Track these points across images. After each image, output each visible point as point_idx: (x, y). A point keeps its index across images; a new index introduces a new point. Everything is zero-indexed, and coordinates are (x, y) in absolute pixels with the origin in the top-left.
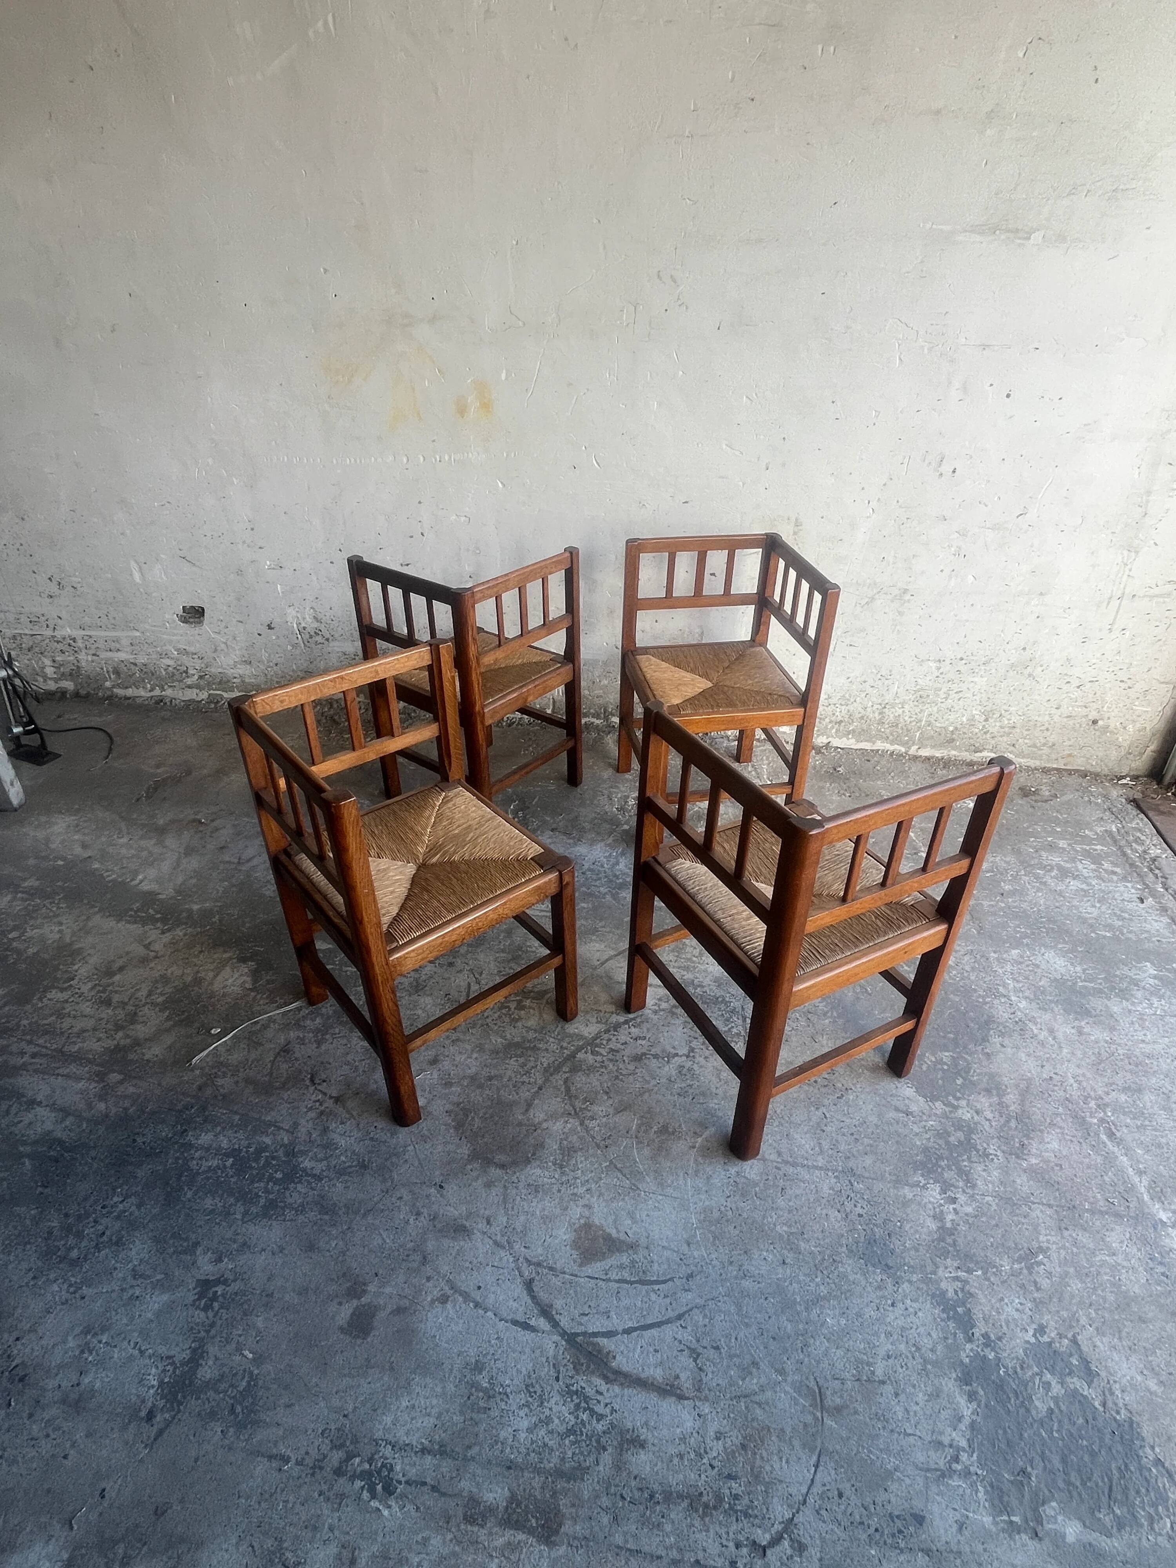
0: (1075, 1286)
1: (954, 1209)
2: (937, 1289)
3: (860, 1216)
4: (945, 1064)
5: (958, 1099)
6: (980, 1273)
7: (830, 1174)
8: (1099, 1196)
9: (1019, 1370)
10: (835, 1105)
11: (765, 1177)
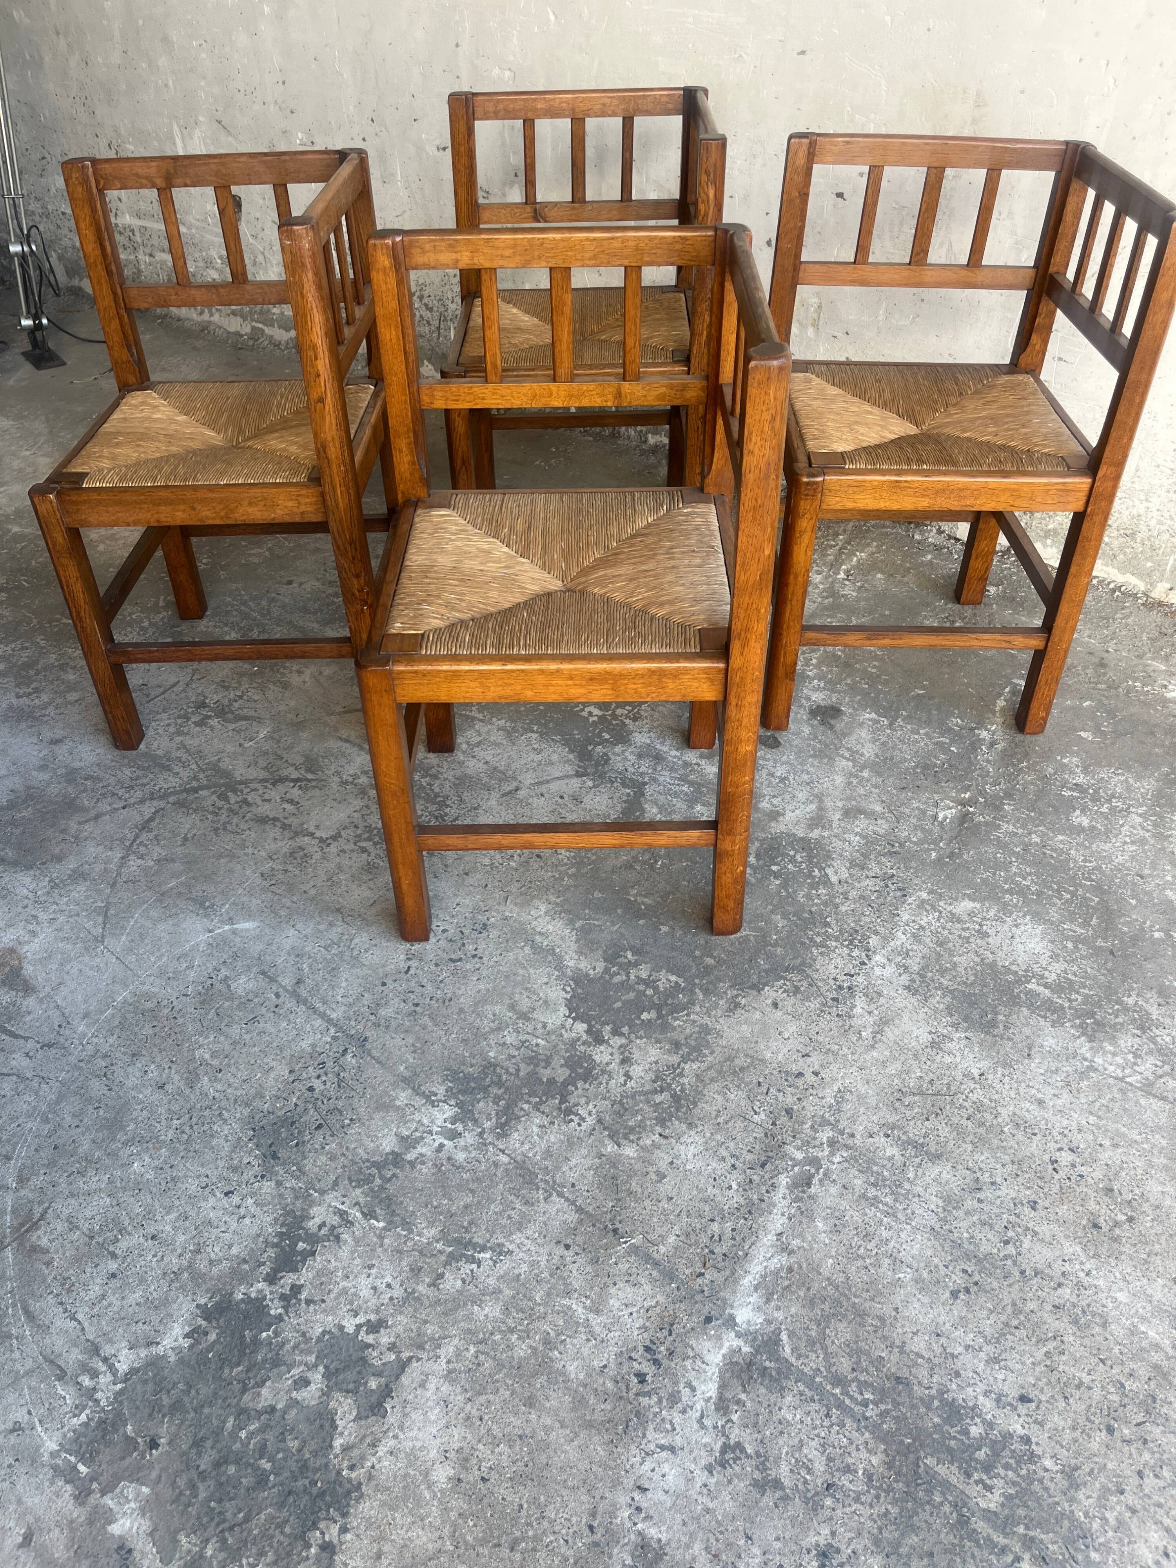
0: (491, 1310)
1: (442, 1146)
2: (303, 1209)
3: (311, 1089)
4: (656, 989)
5: (616, 1032)
6: (382, 1224)
7: (332, 1031)
8: (672, 1239)
9: (288, 1347)
10: (437, 965)
11: (250, 997)
